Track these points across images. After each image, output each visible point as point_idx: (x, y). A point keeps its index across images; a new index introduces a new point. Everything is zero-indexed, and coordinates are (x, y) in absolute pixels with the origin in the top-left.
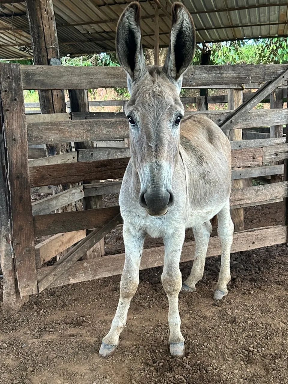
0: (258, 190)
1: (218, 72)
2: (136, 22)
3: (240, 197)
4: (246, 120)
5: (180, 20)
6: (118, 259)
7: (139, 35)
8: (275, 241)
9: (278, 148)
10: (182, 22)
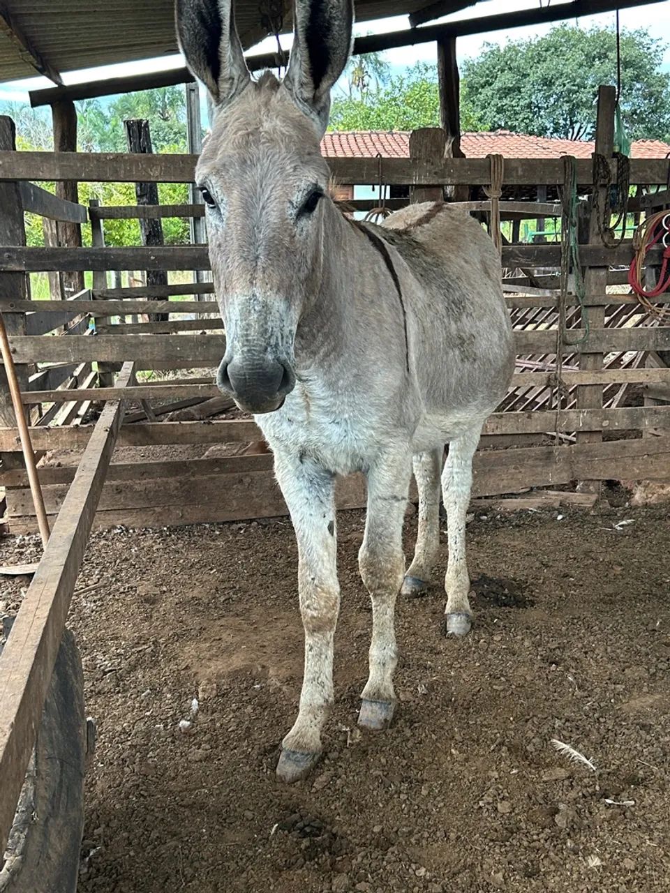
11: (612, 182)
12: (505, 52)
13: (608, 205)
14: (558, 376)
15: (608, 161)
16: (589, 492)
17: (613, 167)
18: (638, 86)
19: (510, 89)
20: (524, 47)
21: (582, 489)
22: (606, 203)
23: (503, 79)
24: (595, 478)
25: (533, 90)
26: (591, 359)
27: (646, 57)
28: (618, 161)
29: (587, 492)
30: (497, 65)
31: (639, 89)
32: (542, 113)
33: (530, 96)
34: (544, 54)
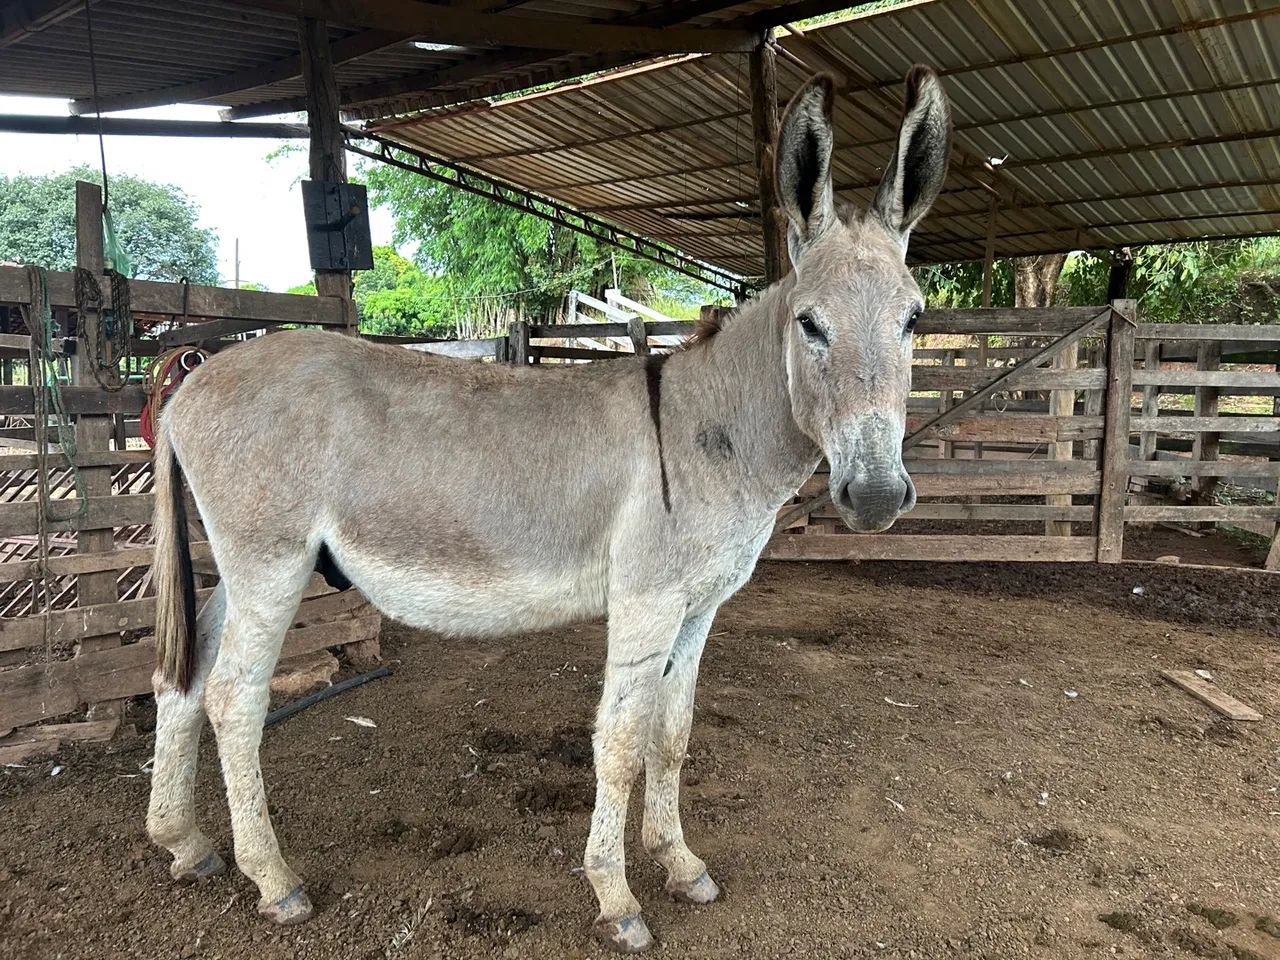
0: (1048, 478)
1: (990, 316)
2: (825, 116)
3: (1018, 485)
4: (1031, 379)
5: (924, 102)
6: (833, 541)
7: (827, 145)
8: (1074, 556)
9: (1084, 422)
10: (928, 109)
11: (105, 306)
12: (16, 183)
13: (103, 336)
14: (43, 566)
15: (98, 279)
16: (108, 718)
17: (106, 287)
18: (176, 238)
19: (24, 223)
20: (38, 181)
21: (94, 715)
22: (99, 332)
23: (14, 210)
24: (114, 697)
25: (53, 227)
26: (96, 538)
27: (182, 211)
28: (112, 280)
29: (104, 718)
30: (6, 195)
31: (177, 242)
32: (66, 252)
33: (50, 233)
34: (64, 192)
